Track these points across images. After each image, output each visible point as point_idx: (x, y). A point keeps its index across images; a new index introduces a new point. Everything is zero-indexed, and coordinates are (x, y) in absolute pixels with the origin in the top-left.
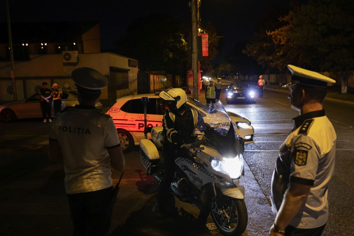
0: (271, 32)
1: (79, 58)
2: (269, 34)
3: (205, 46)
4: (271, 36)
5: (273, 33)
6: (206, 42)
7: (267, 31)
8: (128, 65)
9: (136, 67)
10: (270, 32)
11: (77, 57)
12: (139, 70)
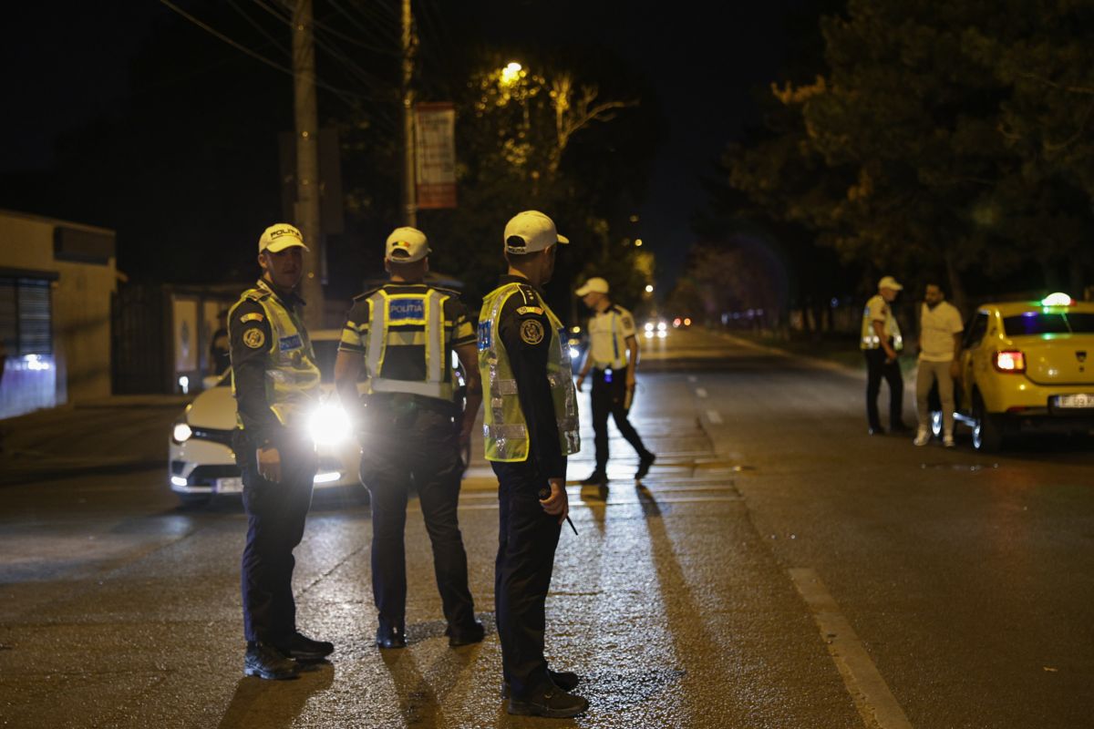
0: (794, 90)
2: (785, 97)
3: (442, 160)
4: (795, 108)
5: (804, 92)
6: (444, 145)
7: (774, 85)
8: (50, 253)
9: (104, 262)
10: (789, 90)
12: (124, 278)
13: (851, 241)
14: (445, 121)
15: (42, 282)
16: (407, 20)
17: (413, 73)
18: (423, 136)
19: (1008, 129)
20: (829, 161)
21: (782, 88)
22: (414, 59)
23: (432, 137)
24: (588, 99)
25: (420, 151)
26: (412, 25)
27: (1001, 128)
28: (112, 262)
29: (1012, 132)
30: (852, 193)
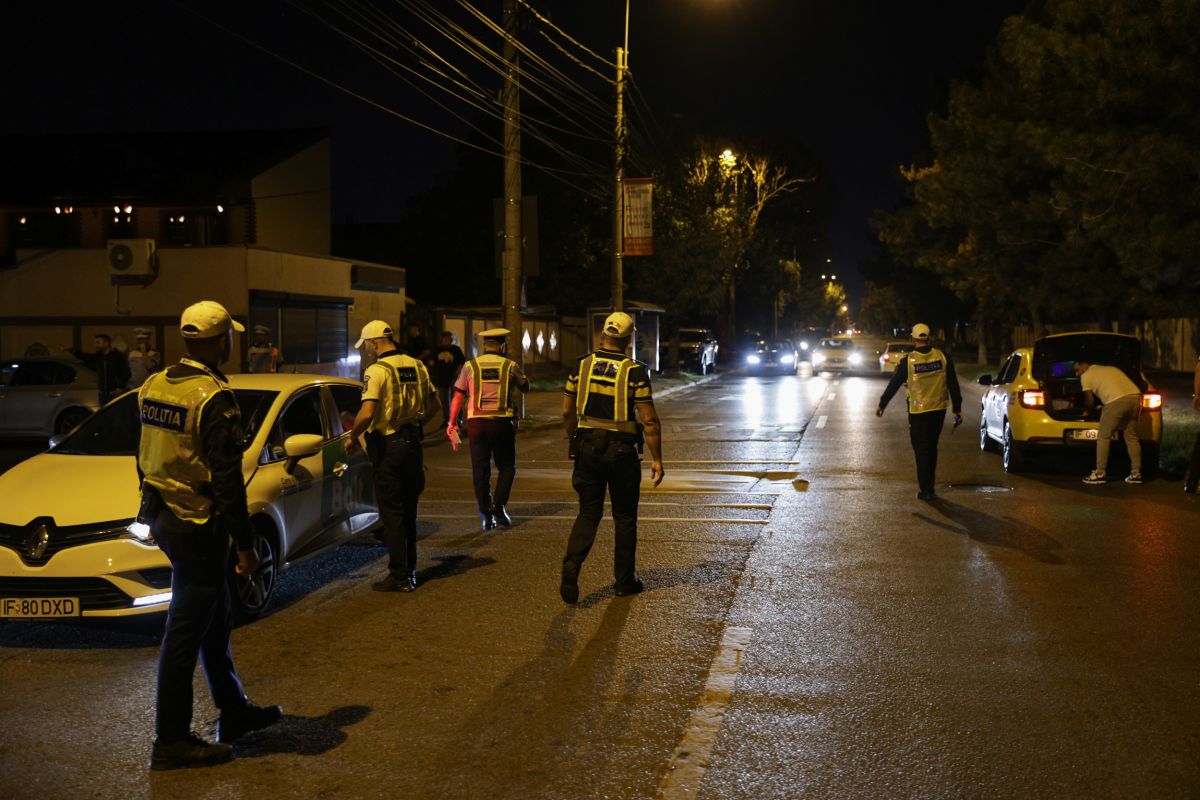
0: (917, 171)
1: (157, 260)
2: (910, 176)
3: (643, 220)
4: (917, 184)
5: (923, 172)
6: (645, 209)
7: (901, 168)
9: (395, 290)
10: (912, 171)
11: (151, 258)
12: (411, 301)
13: (961, 284)
14: (646, 191)
15: (341, 306)
16: (620, 115)
17: (624, 157)
18: (630, 202)
19: (1056, 203)
20: (931, 224)
21: (908, 169)
22: (624, 145)
23: (637, 203)
24: (780, 176)
25: (627, 213)
26: (623, 119)
27: (1051, 201)
28: (403, 291)
29: (1060, 204)
30: (961, 248)
